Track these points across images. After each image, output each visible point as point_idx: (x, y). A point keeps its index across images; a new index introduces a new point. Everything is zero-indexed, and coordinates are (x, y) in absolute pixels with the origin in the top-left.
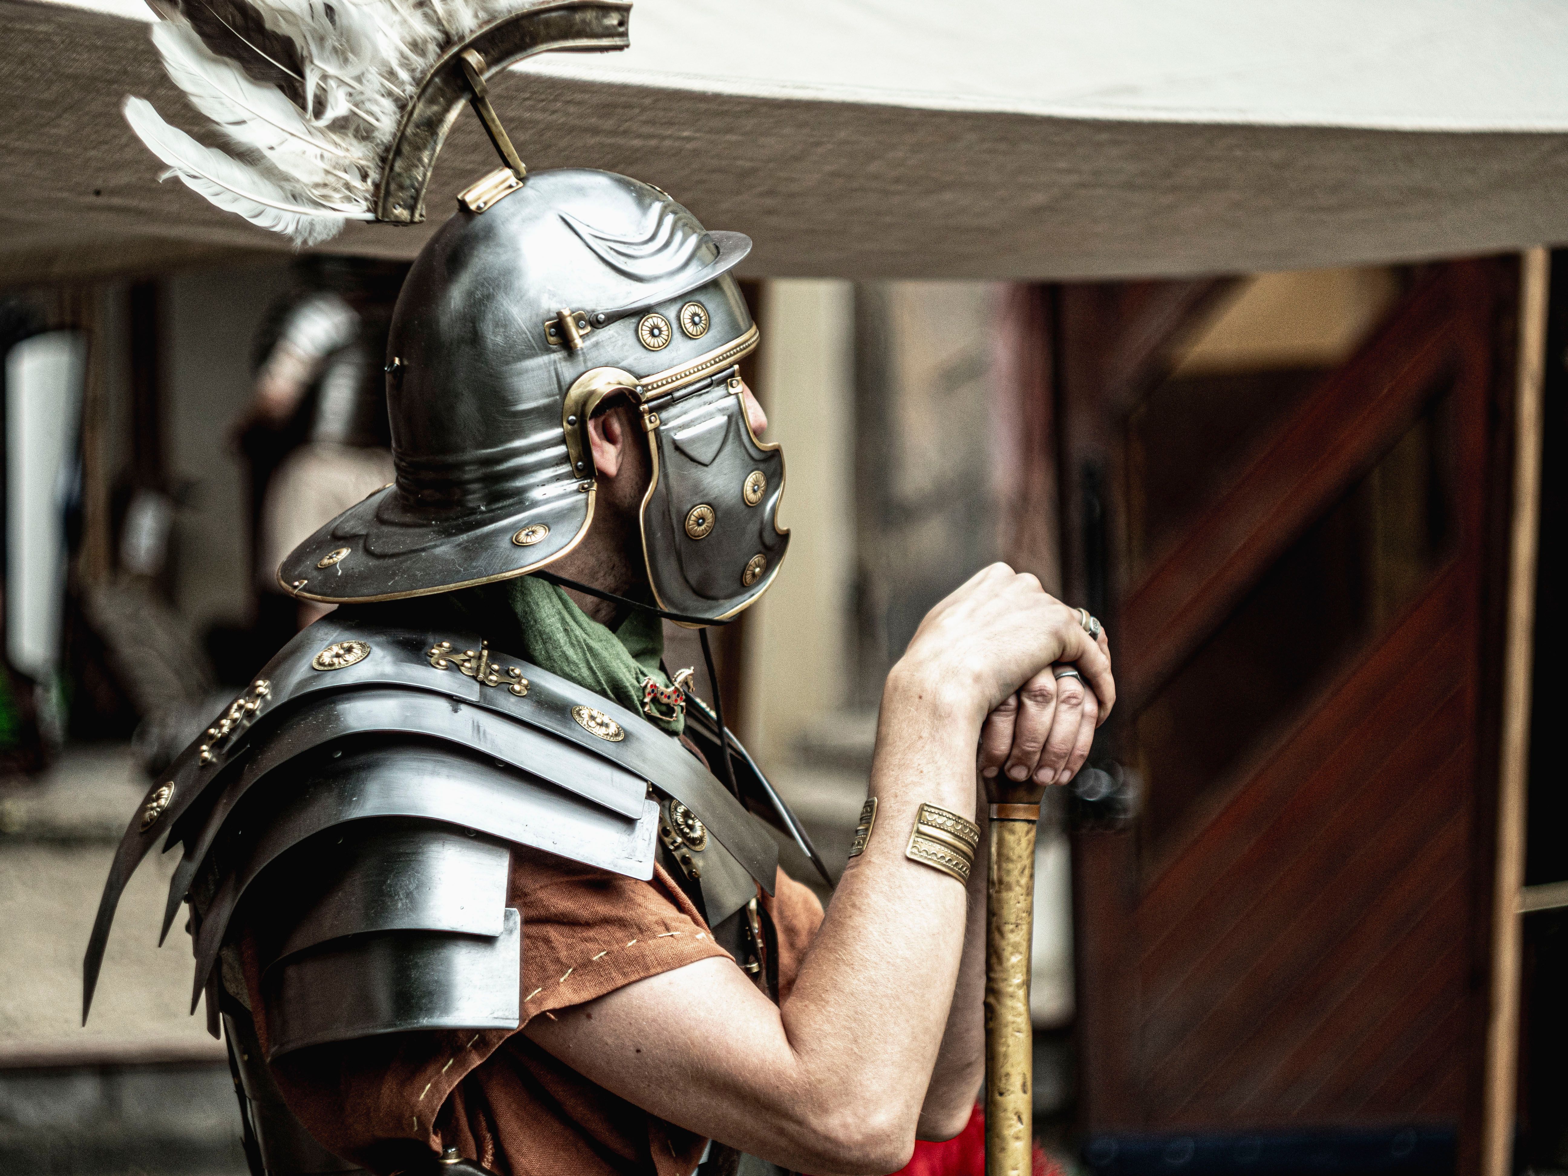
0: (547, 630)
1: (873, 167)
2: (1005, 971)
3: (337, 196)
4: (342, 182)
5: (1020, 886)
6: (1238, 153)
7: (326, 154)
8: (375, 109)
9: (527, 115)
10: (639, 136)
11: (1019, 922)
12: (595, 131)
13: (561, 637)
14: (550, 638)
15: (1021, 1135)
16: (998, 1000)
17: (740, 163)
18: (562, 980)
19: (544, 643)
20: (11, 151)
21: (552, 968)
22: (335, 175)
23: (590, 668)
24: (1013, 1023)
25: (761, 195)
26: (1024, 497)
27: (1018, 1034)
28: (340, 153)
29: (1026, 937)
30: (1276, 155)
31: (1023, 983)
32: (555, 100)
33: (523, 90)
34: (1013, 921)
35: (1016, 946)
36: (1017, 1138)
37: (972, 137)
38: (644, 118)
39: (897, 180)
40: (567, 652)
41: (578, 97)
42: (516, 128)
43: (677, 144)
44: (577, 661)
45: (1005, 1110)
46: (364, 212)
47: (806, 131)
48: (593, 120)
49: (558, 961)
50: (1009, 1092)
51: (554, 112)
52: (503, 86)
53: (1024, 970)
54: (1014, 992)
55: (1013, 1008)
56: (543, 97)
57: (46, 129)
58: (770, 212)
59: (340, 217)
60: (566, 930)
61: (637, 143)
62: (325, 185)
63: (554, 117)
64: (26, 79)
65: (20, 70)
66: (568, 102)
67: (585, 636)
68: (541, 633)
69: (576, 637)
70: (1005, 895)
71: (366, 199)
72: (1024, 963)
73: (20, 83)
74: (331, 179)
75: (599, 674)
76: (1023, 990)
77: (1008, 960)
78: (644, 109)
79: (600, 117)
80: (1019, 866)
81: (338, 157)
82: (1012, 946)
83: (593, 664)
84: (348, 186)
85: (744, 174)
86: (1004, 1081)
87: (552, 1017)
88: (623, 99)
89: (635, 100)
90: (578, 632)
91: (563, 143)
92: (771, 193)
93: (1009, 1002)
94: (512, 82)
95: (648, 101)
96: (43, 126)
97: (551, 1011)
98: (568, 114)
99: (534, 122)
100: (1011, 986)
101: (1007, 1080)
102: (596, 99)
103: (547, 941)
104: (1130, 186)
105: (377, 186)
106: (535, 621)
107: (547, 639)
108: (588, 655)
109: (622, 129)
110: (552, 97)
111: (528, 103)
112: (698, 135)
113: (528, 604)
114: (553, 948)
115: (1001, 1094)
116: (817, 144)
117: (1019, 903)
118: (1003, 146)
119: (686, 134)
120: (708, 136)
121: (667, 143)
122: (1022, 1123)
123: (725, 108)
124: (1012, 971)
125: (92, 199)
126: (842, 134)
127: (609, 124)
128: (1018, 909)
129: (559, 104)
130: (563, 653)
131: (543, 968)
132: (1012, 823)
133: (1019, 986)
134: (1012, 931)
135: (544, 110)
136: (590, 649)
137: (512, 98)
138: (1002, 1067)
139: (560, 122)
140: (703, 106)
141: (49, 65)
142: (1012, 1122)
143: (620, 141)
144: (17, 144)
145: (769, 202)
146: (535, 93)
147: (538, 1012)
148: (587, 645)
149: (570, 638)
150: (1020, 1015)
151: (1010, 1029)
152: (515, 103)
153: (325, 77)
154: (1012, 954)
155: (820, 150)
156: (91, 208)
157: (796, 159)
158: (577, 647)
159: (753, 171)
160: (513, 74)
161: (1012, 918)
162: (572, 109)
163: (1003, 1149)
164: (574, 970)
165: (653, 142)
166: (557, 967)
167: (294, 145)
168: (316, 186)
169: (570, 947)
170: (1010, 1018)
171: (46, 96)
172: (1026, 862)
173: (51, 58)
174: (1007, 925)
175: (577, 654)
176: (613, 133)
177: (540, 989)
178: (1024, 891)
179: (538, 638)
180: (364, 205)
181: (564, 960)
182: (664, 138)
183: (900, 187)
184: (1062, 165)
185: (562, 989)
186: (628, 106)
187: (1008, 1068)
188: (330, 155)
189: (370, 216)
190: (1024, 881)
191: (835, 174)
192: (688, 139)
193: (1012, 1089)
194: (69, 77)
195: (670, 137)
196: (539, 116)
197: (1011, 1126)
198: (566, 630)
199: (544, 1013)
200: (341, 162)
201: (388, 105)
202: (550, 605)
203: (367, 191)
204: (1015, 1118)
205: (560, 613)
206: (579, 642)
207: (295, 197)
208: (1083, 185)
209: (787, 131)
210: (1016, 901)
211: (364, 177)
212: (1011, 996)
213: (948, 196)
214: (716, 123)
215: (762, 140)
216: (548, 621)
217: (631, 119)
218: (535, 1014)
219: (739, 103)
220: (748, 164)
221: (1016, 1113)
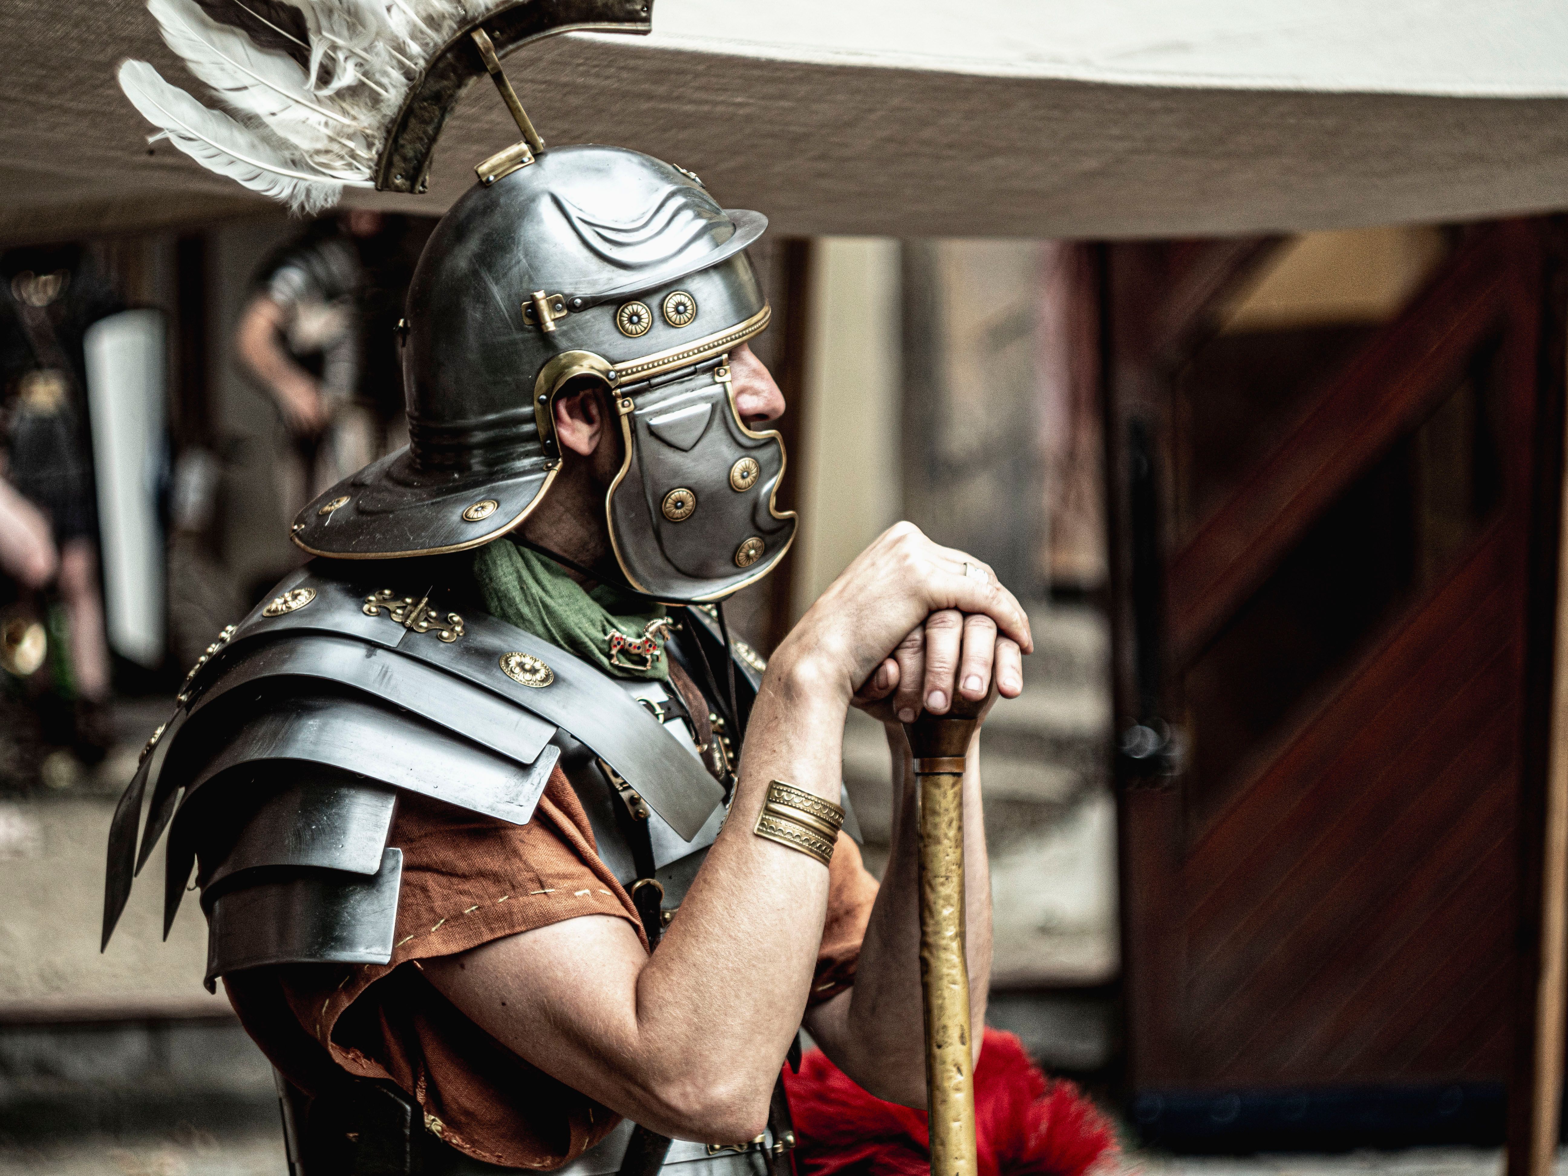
0: (502, 588)
1: (927, 133)
2: (937, 923)
3: (338, 164)
4: (347, 150)
5: (948, 839)
6: (1292, 121)
7: (331, 122)
8: (385, 80)
9: (580, 80)
10: (691, 102)
11: (948, 874)
12: (649, 97)
13: (516, 595)
14: (506, 596)
15: (961, 1086)
16: (931, 953)
17: (792, 128)
18: (433, 929)
19: (499, 600)
20: (65, 111)
21: (426, 916)
22: (340, 143)
23: (545, 625)
24: (948, 975)
25: (816, 159)
26: (1071, 455)
27: (953, 986)
28: (346, 121)
29: (957, 889)
30: (1330, 122)
31: (956, 935)
32: (609, 66)
33: (577, 56)
34: (943, 874)
35: (947, 899)
36: (958, 1090)
37: (1024, 105)
38: (696, 84)
39: (950, 146)
40: (522, 610)
41: (632, 63)
42: (569, 93)
43: (731, 109)
44: (532, 619)
45: (944, 1063)
46: (366, 180)
47: (859, 97)
48: (646, 86)
49: (432, 910)
50: (947, 1045)
51: (607, 78)
52: (556, 52)
53: (957, 921)
54: (948, 945)
55: (947, 960)
56: (595, 63)
57: (101, 90)
58: (821, 175)
59: (339, 183)
60: (444, 880)
61: (689, 108)
62: (327, 152)
63: (607, 82)
64: (83, 41)
65: (75, 33)
66: (623, 68)
67: (542, 593)
68: (496, 591)
69: (532, 595)
70: (933, 849)
71: (370, 168)
72: (957, 915)
73: (75, 45)
74: (335, 147)
75: (554, 631)
76: (956, 942)
77: (940, 913)
78: (697, 75)
79: (655, 82)
80: (946, 819)
81: (343, 125)
82: (944, 899)
83: (547, 621)
84: (353, 155)
85: (796, 139)
86: (941, 1033)
87: (419, 965)
88: (677, 65)
89: (689, 66)
90: (535, 589)
91: (617, 107)
92: (823, 157)
93: (943, 955)
94: (566, 48)
95: (701, 68)
96: (96, 87)
97: (418, 960)
98: (620, 80)
99: (586, 87)
100: (944, 938)
101: (944, 1032)
102: (649, 65)
103: (424, 890)
104: (1184, 152)
105: (380, 155)
106: (491, 579)
107: (503, 597)
108: (544, 613)
109: (675, 94)
110: (606, 63)
111: (581, 68)
112: (751, 101)
113: (485, 563)
114: (429, 897)
115: (939, 1047)
116: (871, 110)
117: (948, 855)
118: (1056, 113)
119: (739, 100)
120: (762, 103)
121: (720, 109)
122: (961, 1074)
123: (779, 74)
124: (944, 923)
125: (144, 158)
126: (895, 101)
127: (661, 90)
128: (948, 862)
129: (613, 70)
130: (518, 610)
131: (418, 916)
132: (937, 777)
133: (952, 939)
134: (943, 884)
135: (597, 75)
136: (546, 606)
137: (565, 64)
138: (939, 1019)
139: (614, 86)
140: (756, 73)
141: (104, 27)
142: (952, 1074)
143: (674, 106)
144: (71, 104)
145: (822, 166)
146: (587, 59)
147: (405, 960)
148: (543, 602)
149: (526, 596)
150: (954, 966)
151: (945, 982)
152: (568, 69)
153: (334, 47)
154: (943, 907)
155: (873, 117)
156: (145, 166)
157: (850, 124)
158: (532, 605)
159: (805, 137)
160: (568, 40)
161: (942, 871)
162: (624, 75)
163: (944, 1101)
164: (446, 921)
165: (706, 108)
166: (432, 916)
167: (298, 113)
168: (318, 152)
169: (446, 898)
170: (945, 970)
171: (101, 57)
172: (954, 814)
173: (107, 21)
174: (937, 879)
175: (532, 612)
176: (668, 98)
177: (412, 936)
178: (953, 844)
179: (493, 595)
180: (367, 173)
181: (438, 910)
182: (715, 103)
183: (952, 153)
184: (1115, 131)
185: (433, 938)
186: (682, 72)
187: (945, 1021)
188: (335, 122)
189: (371, 184)
190: (952, 833)
191: (890, 140)
192: (740, 105)
193: (950, 1041)
194: (123, 39)
195: (723, 102)
196: (592, 81)
197: (950, 1078)
198: (522, 588)
199: (410, 962)
200: (346, 130)
201: (396, 75)
202: (509, 564)
203: (370, 160)
204: (955, 1069)
205: (518, 572)
206: (534, 599)
207: (295, 163)
208: (1135, 151)
209: (840, 97)
210: (945, 854)
211: (370, 146)
212: (945, 949)
213: (1000, 161)
214: (771, 89)
215: (815, 107)
216: (504, 580)
217: (684, 85)
218: (402, 961)
219: (793, 70)
220: (803, 130)
221: (955, 1065)
